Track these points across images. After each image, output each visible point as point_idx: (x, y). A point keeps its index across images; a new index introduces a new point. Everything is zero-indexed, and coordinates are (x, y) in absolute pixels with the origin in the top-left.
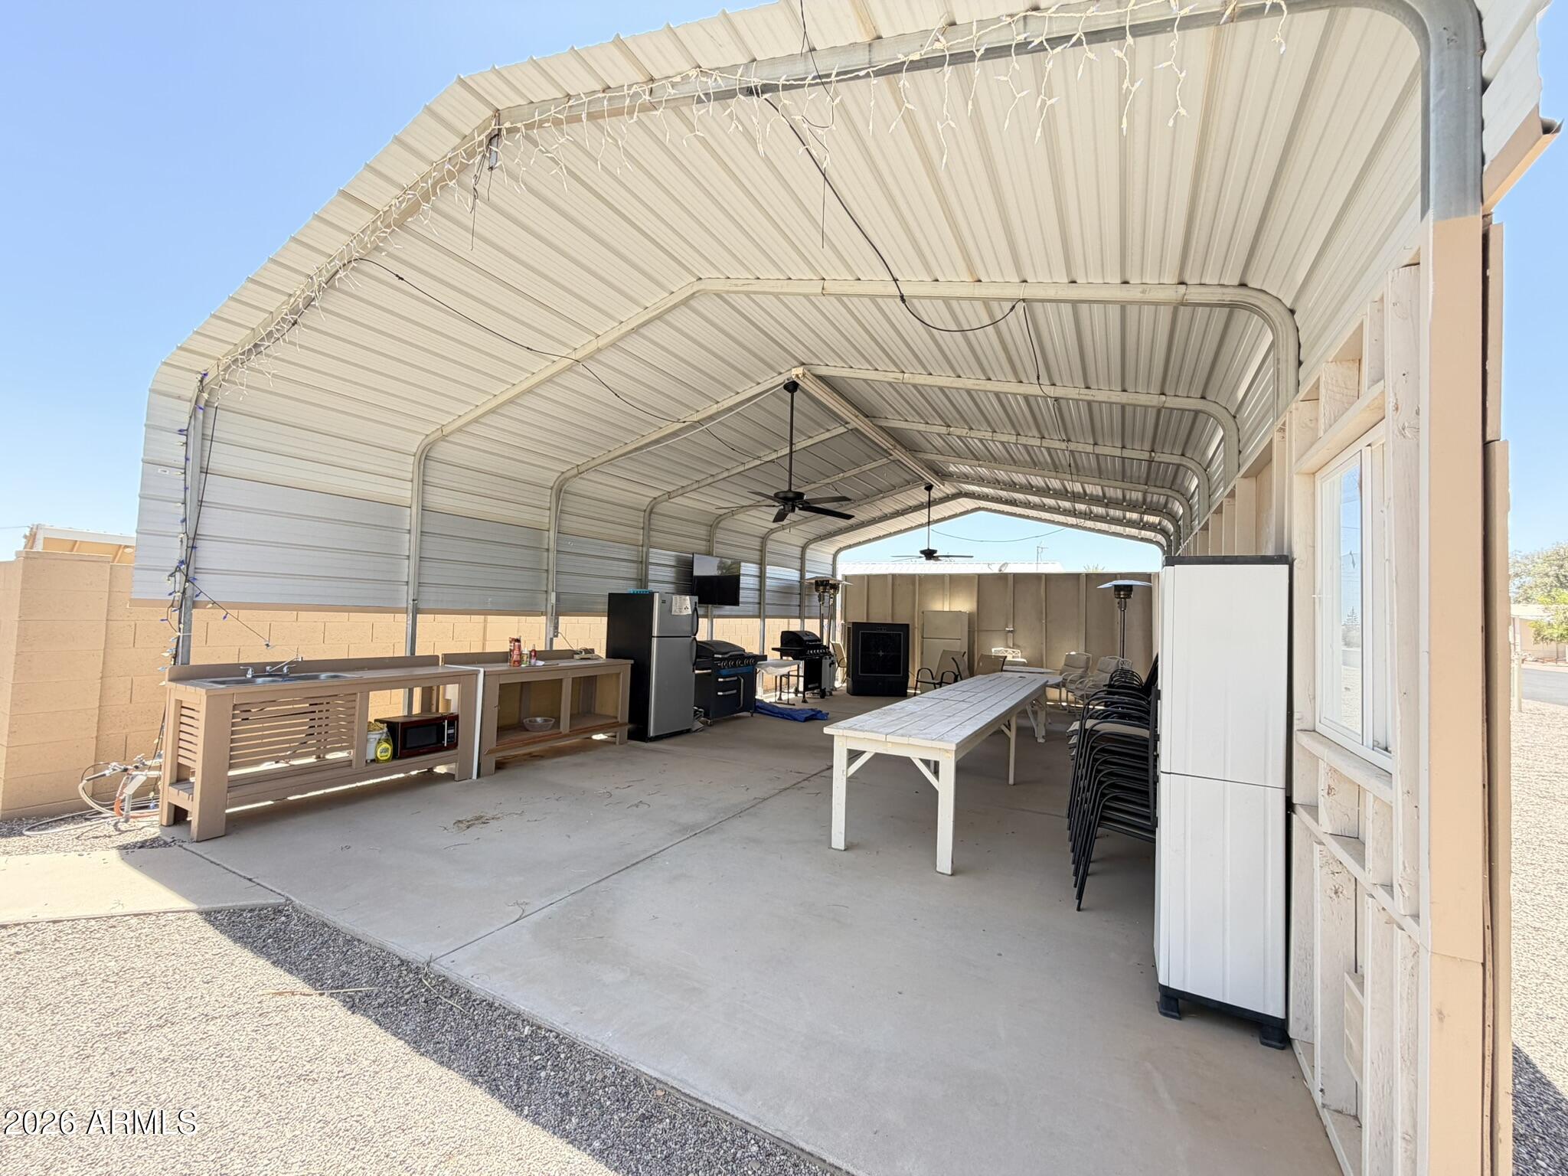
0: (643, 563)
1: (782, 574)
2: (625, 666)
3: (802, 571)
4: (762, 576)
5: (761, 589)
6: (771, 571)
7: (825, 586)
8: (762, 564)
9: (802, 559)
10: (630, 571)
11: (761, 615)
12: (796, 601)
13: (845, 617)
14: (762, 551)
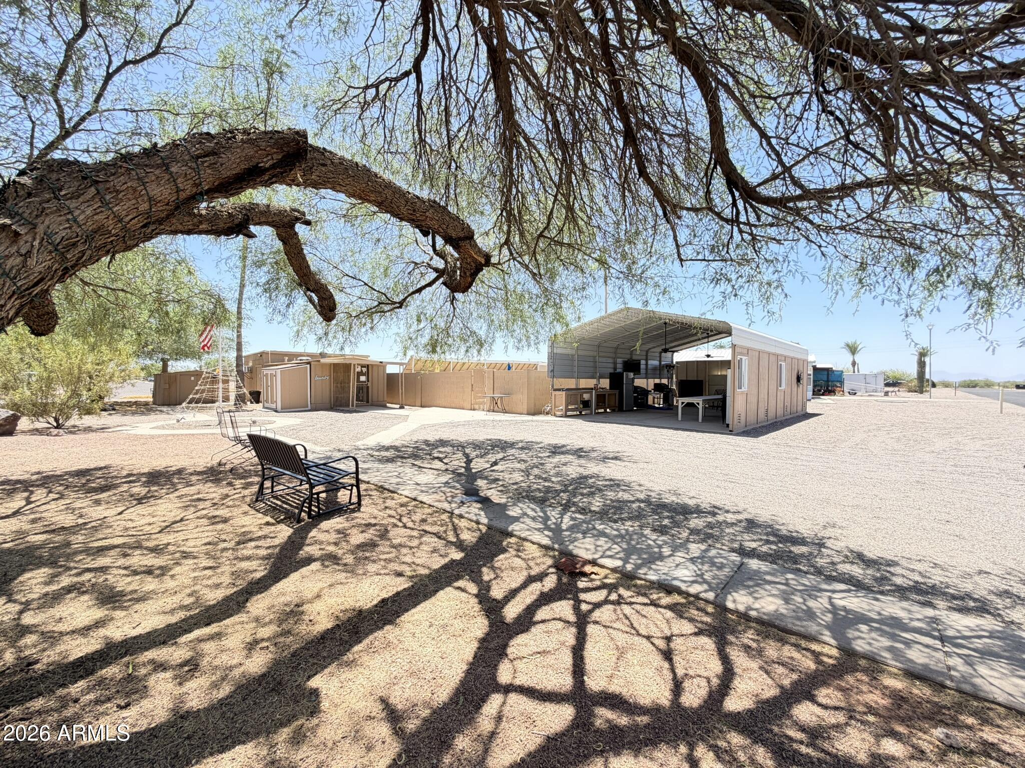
0: (615, 363)
1: (654, 363)
2: (617, 392)
3: (660, 361)
4: (647, 364)
5: (647, 369)
6: (650, 362)
7: (670, 366)
8: (647, 360)
9: (660, 357)
10: (611, 365)
11: (647, 378)
12: (658, 372)
13: (677, 378)
14: (647, 356)
